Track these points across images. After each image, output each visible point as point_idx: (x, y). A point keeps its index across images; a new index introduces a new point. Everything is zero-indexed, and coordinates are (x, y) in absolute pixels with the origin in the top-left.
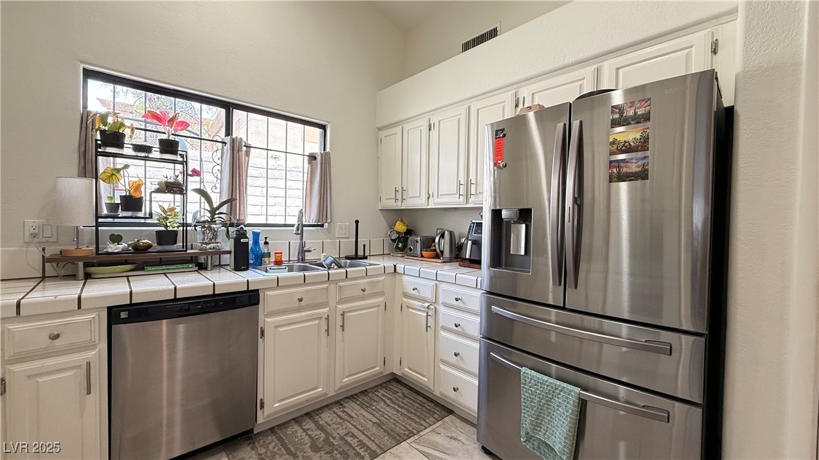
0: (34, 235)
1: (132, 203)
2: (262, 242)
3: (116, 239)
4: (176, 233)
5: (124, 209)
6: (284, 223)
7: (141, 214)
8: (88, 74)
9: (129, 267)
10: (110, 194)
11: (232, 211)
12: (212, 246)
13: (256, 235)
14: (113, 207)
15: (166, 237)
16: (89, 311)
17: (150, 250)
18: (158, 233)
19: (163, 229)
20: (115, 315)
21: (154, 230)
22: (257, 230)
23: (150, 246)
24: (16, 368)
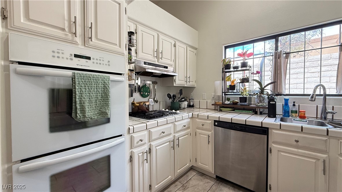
0: (213, 98)
1: (232, 87)
2: (290, 104)
3: (228, 99)
4: (246, 98)
5: (230, 90)
6: (302, 93)
7: (235, 91)
9: (230, 109)
10: (228, 83)
11: (275, 88)
12: (260, 104)
13: (286, 101)
14: (228, 89)
15: (243, 99)
16: (210, 120)
17: (238, 104)
18: (240, 98)
19: (242, 96)
20: (219, 124)
21: (238, 97)
22: (287, 97)
23: (238, 102)
24: (198, 130)
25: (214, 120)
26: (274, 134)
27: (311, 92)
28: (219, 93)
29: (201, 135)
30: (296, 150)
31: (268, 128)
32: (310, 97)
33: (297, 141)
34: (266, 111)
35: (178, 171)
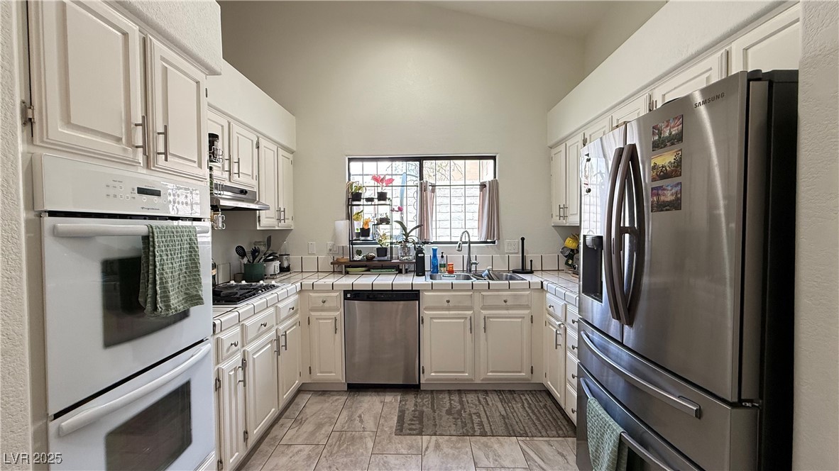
0: (330, 250)
1: (365, 232)
2: (439, 256)
3: (359, 253)
4: (386, 249)
5: (362, 236)
6: (449, 240)
7: (369, 238)
8: (350, 160)
9: (364, 269)
10: (358, 226)
11: (421, 234)
12: (405, 258)
13: (435, 251)
14: (358, 235)
15: (382, 251)
16: (337, 291)
17: (374, 259)
18: (378, 249)
19: (379, 246)
20: (353, 295)
21: (375, 247)
22: (435, 246)
23: (374, 257)
24: (313, 313)
25: (344, 291)
26: (426, 296)
27: (458, 239)
28: (345, 243)
29: (321, 321)
30: (447, 312)
31: (419, 291)
32: (457, 245)
33: (448, 302)
34: (412, 267)
35: (285, 397)
